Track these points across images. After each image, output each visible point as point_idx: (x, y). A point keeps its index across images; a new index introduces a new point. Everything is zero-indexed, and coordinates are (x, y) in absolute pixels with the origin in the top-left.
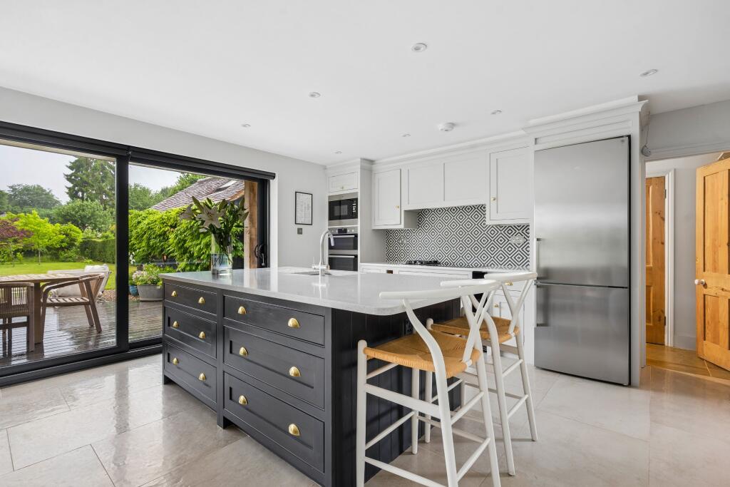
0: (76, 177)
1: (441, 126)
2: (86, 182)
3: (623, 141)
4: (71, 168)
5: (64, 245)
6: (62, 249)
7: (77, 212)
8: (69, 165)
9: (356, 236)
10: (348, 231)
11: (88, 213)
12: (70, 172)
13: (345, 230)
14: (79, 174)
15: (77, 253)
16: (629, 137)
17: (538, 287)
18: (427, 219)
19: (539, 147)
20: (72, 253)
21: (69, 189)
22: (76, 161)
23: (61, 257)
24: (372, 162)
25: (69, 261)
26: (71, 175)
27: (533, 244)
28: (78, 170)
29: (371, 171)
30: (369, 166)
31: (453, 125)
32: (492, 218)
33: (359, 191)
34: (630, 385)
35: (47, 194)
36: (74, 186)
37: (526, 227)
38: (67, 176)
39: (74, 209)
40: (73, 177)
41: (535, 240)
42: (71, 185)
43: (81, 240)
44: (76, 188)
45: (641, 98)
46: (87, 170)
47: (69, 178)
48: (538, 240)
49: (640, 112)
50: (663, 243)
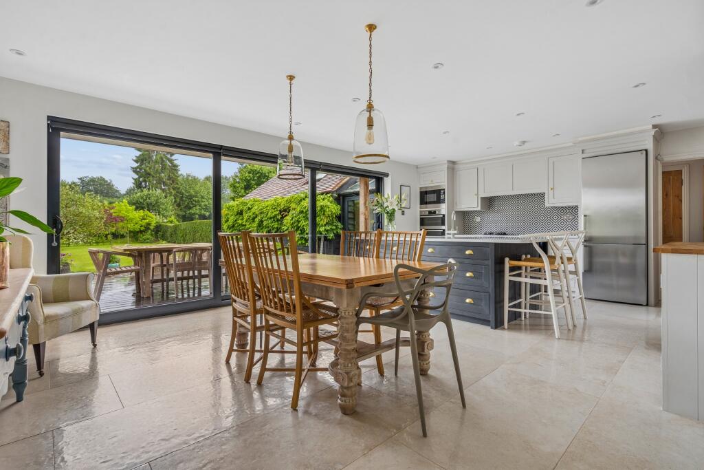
0: (141, 169)
1: (516, 143)
2: (149, 174)
3: (642, 154)
4: (136, 161)
5: (143, 228)
6: (141, 232)
7: (144, 200)
8: (135, 158)
9: (444, 216)
10: (437, 212)
11: (153, 200)
12: (135, 165)
13: (435, 212)
14: (143, 166)
15: (152, 235)
16: (646, 150)
17: (585, 246)
18: (497, 203)
19: (585, 156)
20: (148, 235)
21: (135, 180)
22: (140, 155)
23: (141, 239)
24: (454, 163)
25: (147, 243)
26: (136, 168)
27: (581, 220)
28: (142, 164)
29: (453, 169)
30: (452, 166)
31: (524, 142)
32: (550, 202)
33: (446, 184)
34: (647, 305)
35: (109, 184)
36: (140, 177)
37: (576, 208)
38: (133, 168)
39: (142, 198)
40: (138, 170)
41: (583, 216)
42: (136, 177)
43: (155, 225)
44: (141, 179)
45: (654, 127)
46: (149, 163)
47: (135, 170)
48: (585, 216)
49: (654, 136)
50: (681, 218)
